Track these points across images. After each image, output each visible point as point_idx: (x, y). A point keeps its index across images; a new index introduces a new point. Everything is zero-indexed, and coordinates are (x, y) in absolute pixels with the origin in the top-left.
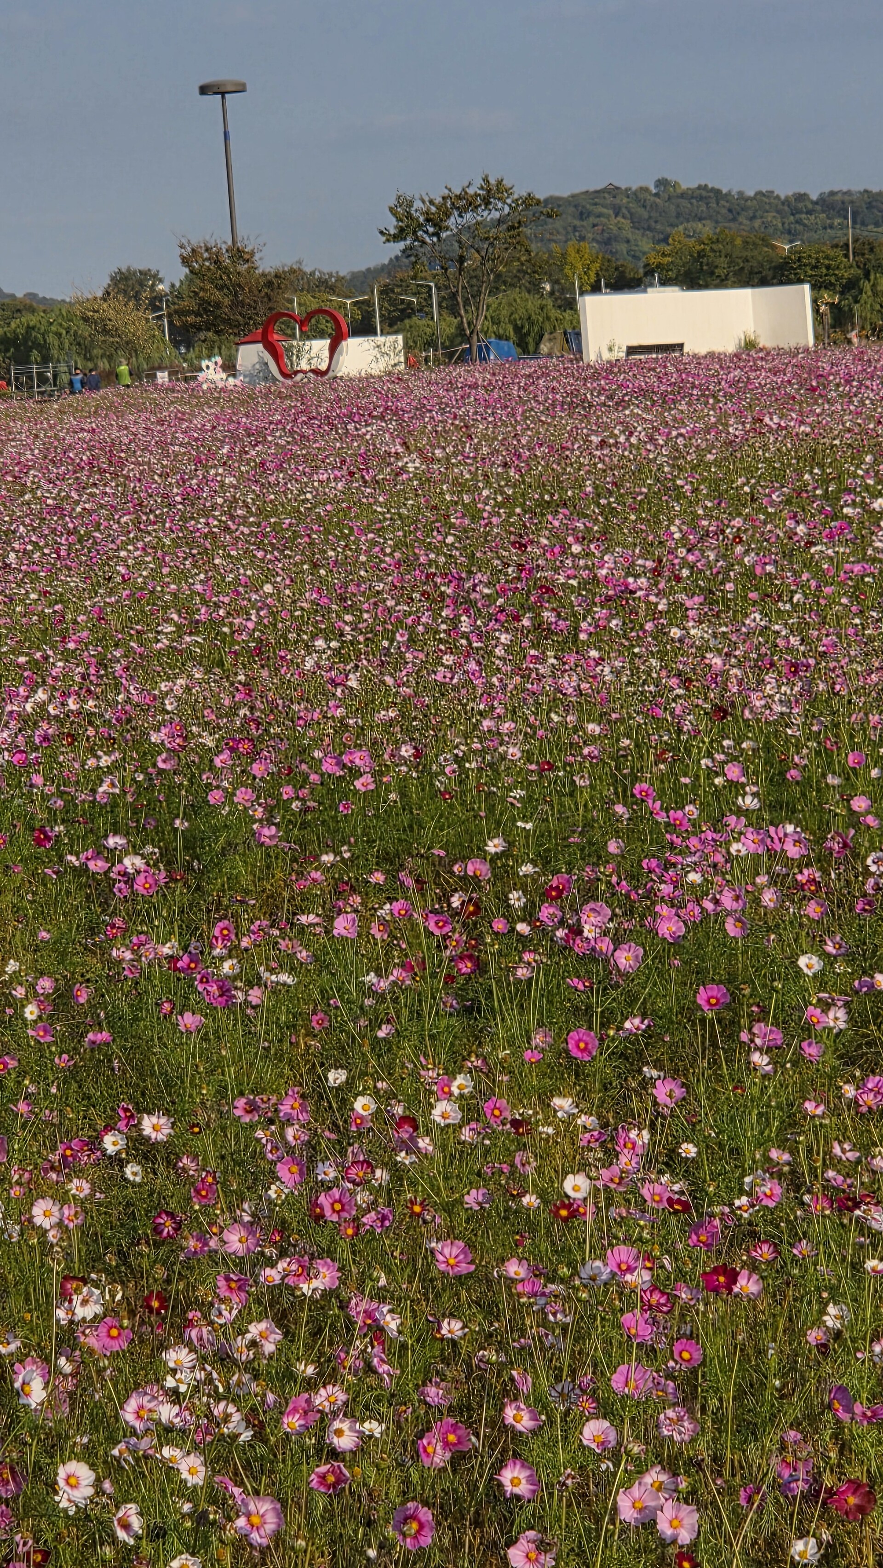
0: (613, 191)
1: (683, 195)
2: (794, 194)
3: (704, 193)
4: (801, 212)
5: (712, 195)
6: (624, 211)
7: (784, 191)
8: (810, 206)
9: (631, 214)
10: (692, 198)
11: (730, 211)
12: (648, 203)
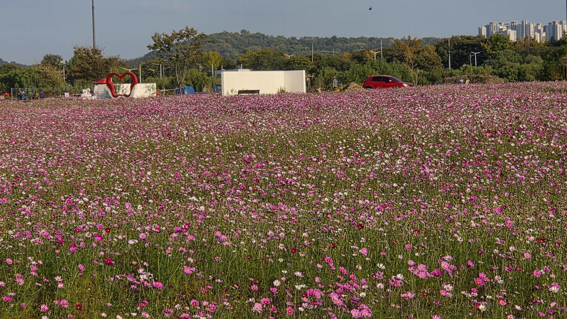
0: (226, 34)
1: (251, 36)
2: (291, 38)
3: (259, 36)
4: (293, 44)
5: (261, 36)
6: (229, 41)
7: (288, 36)
8: (297, 42)
9: (232, 42)
10: (254, 37)
11: (268, 42)
12: (238, 38)
